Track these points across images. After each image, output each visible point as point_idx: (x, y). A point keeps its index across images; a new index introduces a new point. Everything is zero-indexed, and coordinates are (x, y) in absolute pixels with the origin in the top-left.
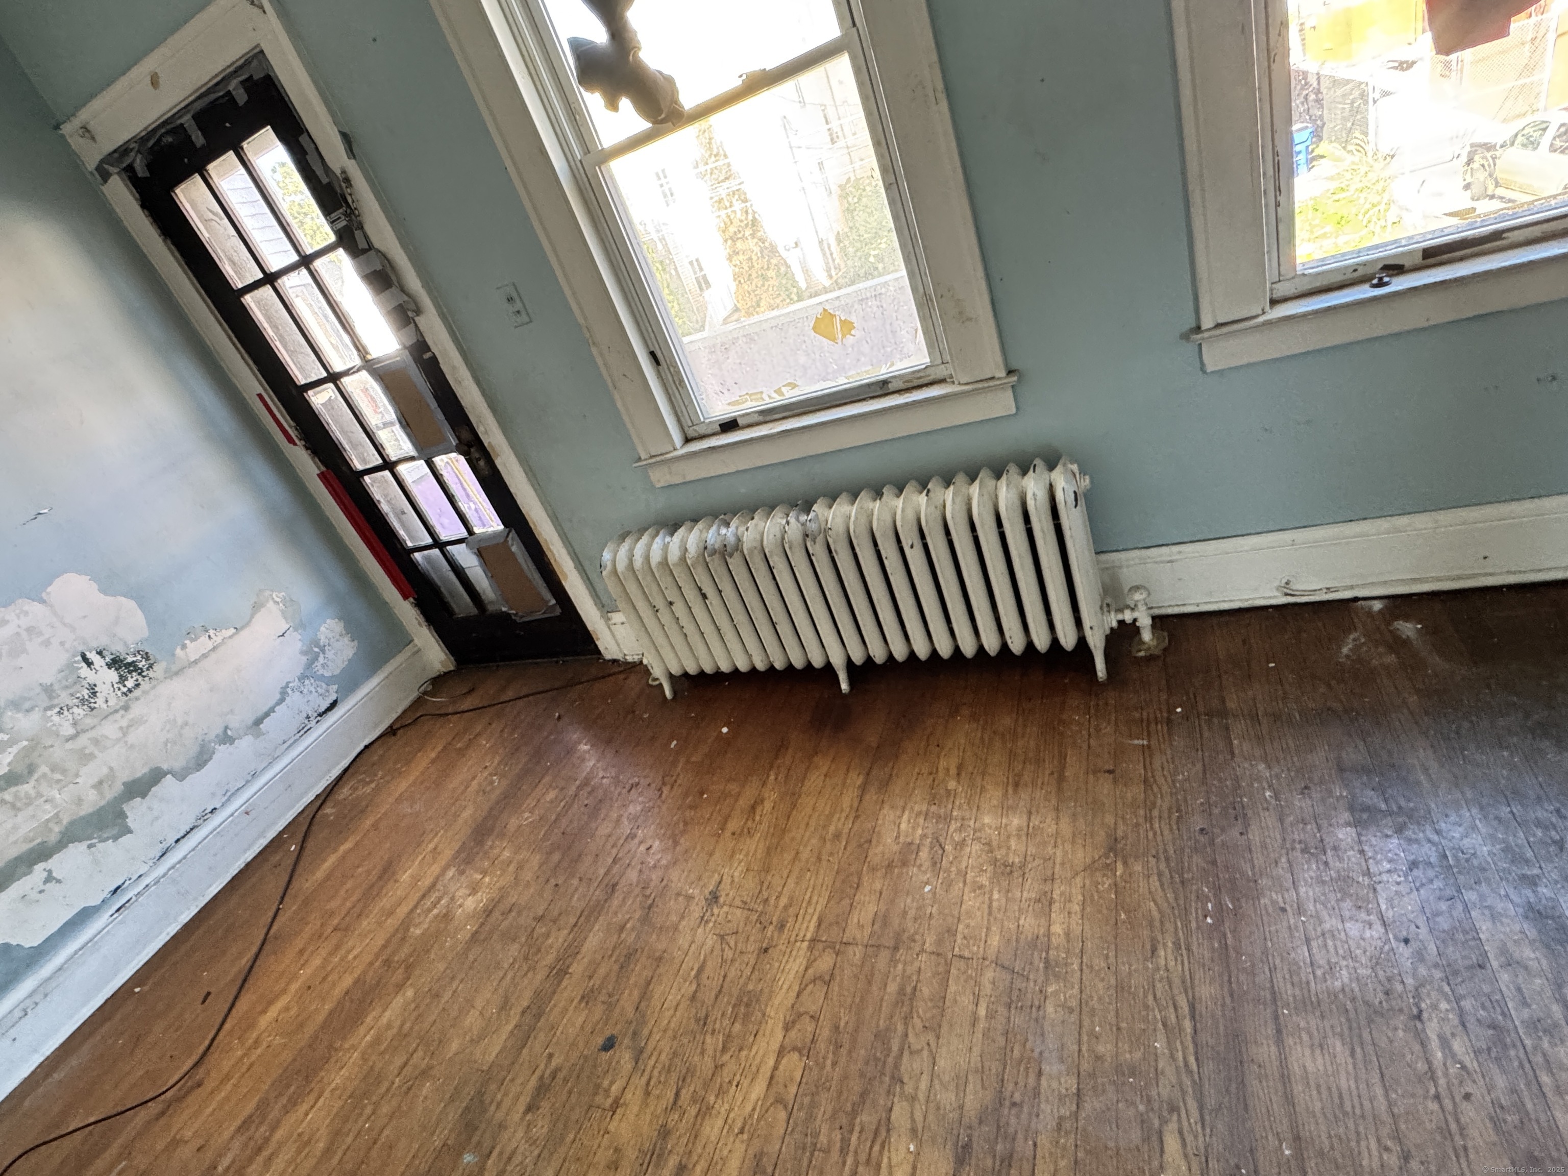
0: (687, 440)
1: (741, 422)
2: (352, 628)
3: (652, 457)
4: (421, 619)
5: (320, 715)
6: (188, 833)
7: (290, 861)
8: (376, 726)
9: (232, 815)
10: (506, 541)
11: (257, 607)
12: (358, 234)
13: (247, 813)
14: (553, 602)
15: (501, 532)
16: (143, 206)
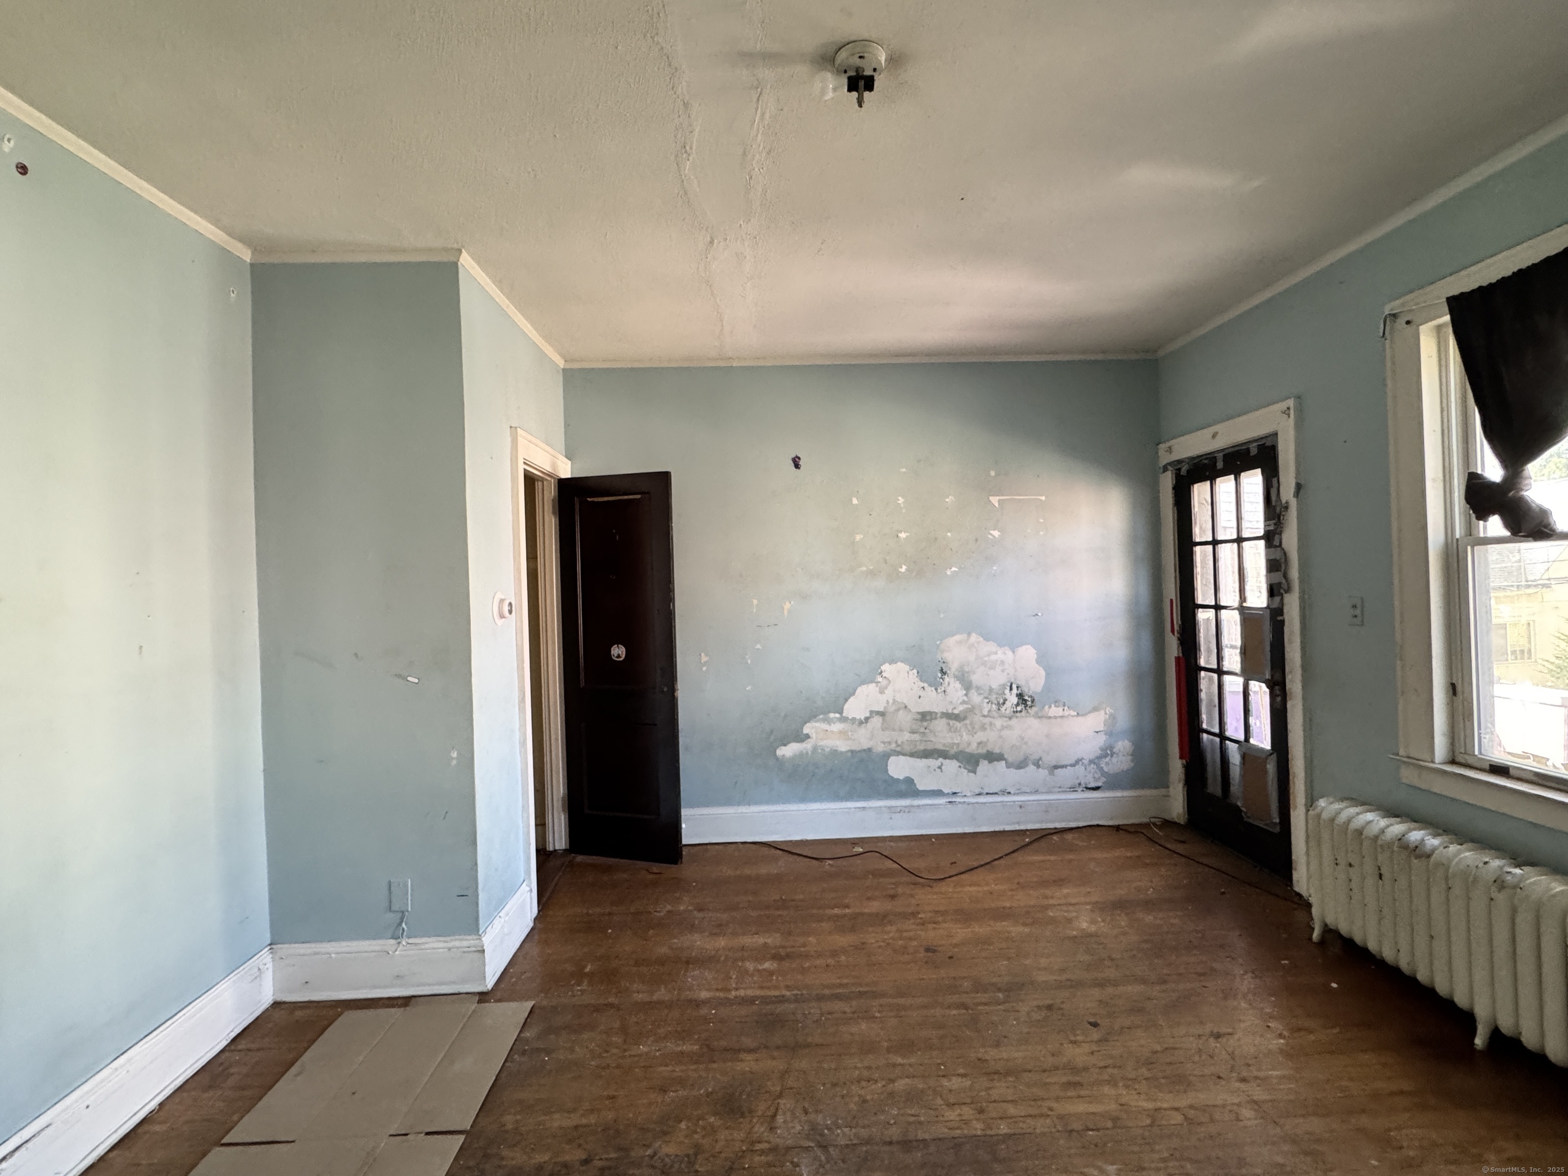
0: (1453, 762)
1: (1512, 772)
2: (1136, 754)
3: (1409, 757)
4: (1183, 777)
5: (1087, 788)
6: (993, 794)
7: (1023, 844)
8: (1111, 819)
9: (1014, 802)
10: (1267, 758)
11: (1095, 709)
12: (1277, 537)
13: (1021, 807)
14: (1277, 820)
15: (1268, 751)
16: (1174, 488)
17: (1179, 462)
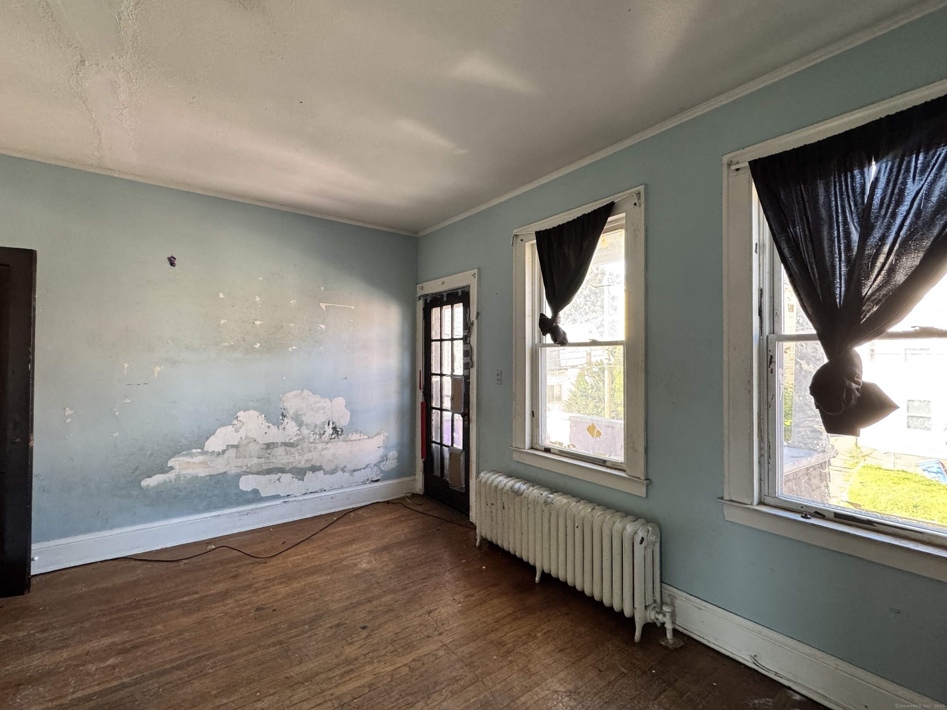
0: (532, 448)
1: (552, 450)
2: (400, 458)
3: (516, 447)
4: (422, 469)
5: (372, 481)
6: (315, 492)
7: (332, 521)
8: (385, 498)
9: (328, 495)
10: (461, 453)
11: (378, 434)
12: (468, 339)
13: (332, 498)
14: (464, 486)
15: (461, 450)
16: (423, 309)
17: (427, 295)
